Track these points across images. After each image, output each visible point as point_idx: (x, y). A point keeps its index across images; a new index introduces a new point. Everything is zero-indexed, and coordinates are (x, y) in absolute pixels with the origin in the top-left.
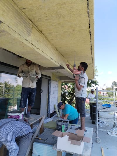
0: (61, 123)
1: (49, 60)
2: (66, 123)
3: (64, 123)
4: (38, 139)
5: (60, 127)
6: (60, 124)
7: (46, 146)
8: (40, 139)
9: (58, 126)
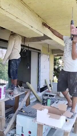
0: (47, 97)
1: (28, 28)
2: (52, 97)
3: (50, 97)
4: (22, 112)
5: (45, 101)
6: (45, 98)
7: (29, 119)
8: (24, 111)
9: (44, 99)
